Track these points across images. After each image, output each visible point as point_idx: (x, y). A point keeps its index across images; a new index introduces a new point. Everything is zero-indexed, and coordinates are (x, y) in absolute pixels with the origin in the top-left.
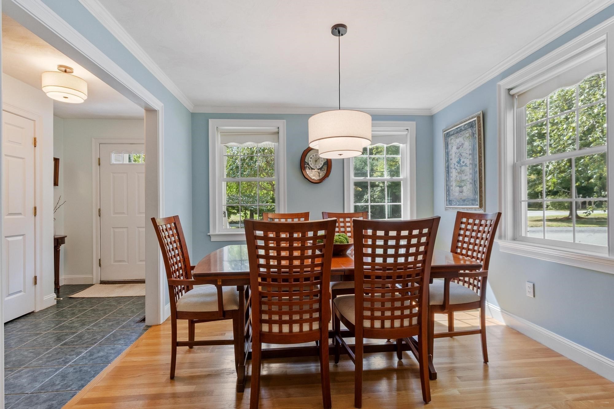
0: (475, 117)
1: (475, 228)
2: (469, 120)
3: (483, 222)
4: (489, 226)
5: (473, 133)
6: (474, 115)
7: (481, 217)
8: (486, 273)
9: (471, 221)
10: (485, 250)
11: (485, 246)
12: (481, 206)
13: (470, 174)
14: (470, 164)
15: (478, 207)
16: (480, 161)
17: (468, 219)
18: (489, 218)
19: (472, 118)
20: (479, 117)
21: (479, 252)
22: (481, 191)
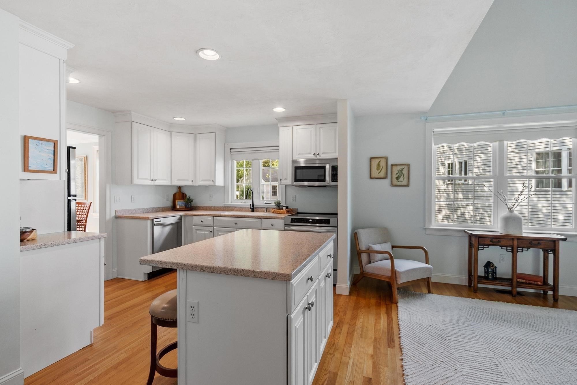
0: (83, 157)
1: (82, 208)
2: (80, 157)
3: (85, 206)
4: (86, 212)
5: (82, 164)
6: (83, 156)
7: (84, 204)
8: (86, 224)
9: (80, 205)
10: (86, 216)
11: (85, 217)
12: (85, 199)
13: (80, 183)
14: (80, 178)
15: (84, 199)
16: (85, 178)
17: (79, 205)
18: (87, 204)
19: (81, 157)
20: (84, 158)
21: (83, 217)
22: (85, 192)
